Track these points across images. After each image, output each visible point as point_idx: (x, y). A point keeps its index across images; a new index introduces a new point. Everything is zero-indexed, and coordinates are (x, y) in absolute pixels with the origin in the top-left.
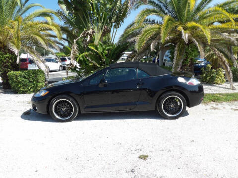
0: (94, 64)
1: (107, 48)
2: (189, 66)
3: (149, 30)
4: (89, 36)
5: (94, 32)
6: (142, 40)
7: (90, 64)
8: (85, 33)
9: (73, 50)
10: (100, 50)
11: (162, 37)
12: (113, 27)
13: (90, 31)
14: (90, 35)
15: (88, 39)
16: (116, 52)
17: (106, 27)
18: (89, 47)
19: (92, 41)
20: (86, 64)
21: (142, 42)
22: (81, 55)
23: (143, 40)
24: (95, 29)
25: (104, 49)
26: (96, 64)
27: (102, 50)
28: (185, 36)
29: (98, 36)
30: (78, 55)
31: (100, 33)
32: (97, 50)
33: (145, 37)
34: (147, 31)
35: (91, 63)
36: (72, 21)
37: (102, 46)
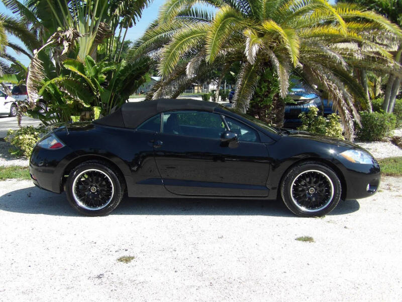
0: (76, 102)
1: (104, 69)
2: (273, 109)
3: (187, 36)
4: (66, 44)
5: (76, 35)
6: (171, 55)
7: (68, 102)
8: (57, 37)
9: (33, 72)
10: (90, 72)
11: (209, 51)
12: (119, 25)
13: (69, 33)
14: (68, 40)
15: (66, 50)
16: (123, 78)
17: (103, 25)
18: (66, 66)
19: (73, 53)
20: (61, 102)
21: (171, 59)
22: (48, 83)
23: (174, 55)
24: (81, 29)
25: (97, 72)
26: (81, 101)
27: (93, 74)
28: (250, 50)
29: (85, 45)
30: (43, 82)
31: (92, 38)
32: (83, 72)
33: (178, 49)
34: (182, 37)
35: (70, 99)
36: (30, 9)
37: (93, 64)
